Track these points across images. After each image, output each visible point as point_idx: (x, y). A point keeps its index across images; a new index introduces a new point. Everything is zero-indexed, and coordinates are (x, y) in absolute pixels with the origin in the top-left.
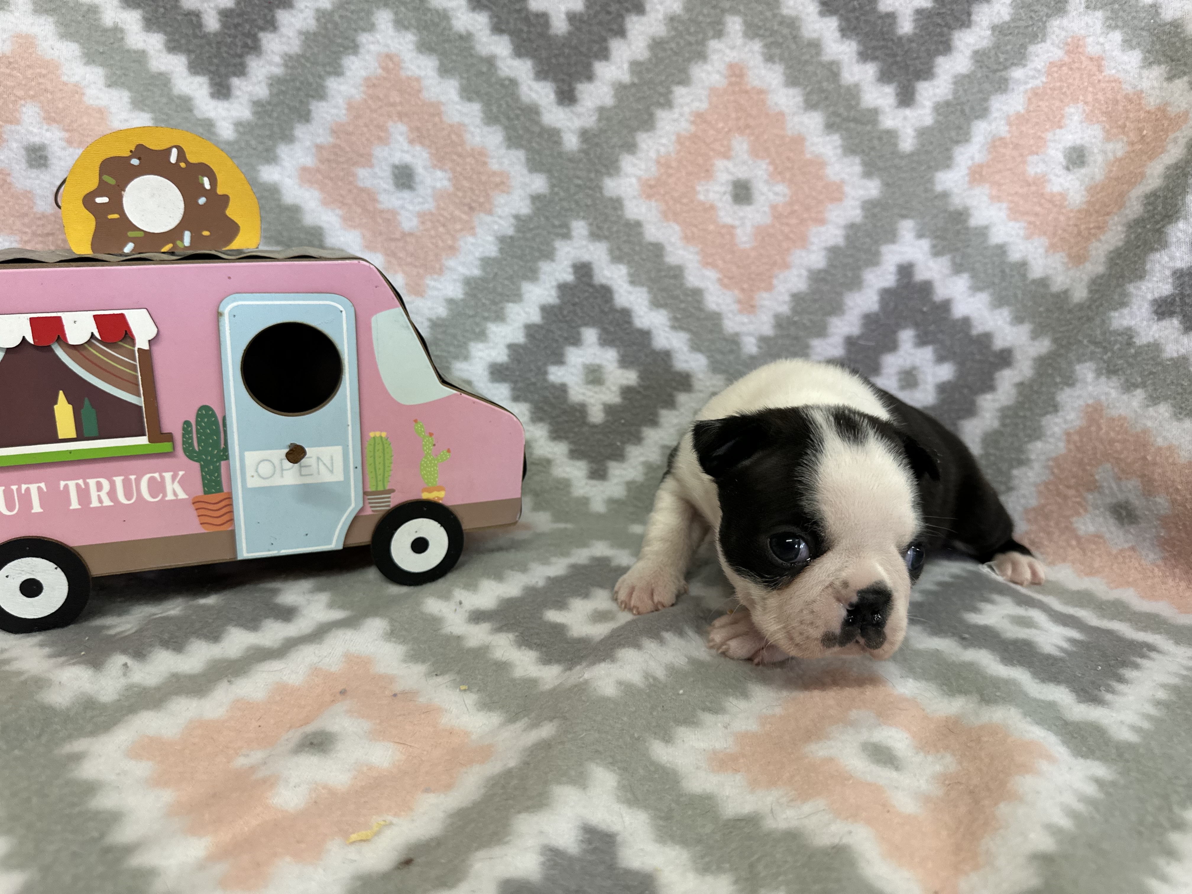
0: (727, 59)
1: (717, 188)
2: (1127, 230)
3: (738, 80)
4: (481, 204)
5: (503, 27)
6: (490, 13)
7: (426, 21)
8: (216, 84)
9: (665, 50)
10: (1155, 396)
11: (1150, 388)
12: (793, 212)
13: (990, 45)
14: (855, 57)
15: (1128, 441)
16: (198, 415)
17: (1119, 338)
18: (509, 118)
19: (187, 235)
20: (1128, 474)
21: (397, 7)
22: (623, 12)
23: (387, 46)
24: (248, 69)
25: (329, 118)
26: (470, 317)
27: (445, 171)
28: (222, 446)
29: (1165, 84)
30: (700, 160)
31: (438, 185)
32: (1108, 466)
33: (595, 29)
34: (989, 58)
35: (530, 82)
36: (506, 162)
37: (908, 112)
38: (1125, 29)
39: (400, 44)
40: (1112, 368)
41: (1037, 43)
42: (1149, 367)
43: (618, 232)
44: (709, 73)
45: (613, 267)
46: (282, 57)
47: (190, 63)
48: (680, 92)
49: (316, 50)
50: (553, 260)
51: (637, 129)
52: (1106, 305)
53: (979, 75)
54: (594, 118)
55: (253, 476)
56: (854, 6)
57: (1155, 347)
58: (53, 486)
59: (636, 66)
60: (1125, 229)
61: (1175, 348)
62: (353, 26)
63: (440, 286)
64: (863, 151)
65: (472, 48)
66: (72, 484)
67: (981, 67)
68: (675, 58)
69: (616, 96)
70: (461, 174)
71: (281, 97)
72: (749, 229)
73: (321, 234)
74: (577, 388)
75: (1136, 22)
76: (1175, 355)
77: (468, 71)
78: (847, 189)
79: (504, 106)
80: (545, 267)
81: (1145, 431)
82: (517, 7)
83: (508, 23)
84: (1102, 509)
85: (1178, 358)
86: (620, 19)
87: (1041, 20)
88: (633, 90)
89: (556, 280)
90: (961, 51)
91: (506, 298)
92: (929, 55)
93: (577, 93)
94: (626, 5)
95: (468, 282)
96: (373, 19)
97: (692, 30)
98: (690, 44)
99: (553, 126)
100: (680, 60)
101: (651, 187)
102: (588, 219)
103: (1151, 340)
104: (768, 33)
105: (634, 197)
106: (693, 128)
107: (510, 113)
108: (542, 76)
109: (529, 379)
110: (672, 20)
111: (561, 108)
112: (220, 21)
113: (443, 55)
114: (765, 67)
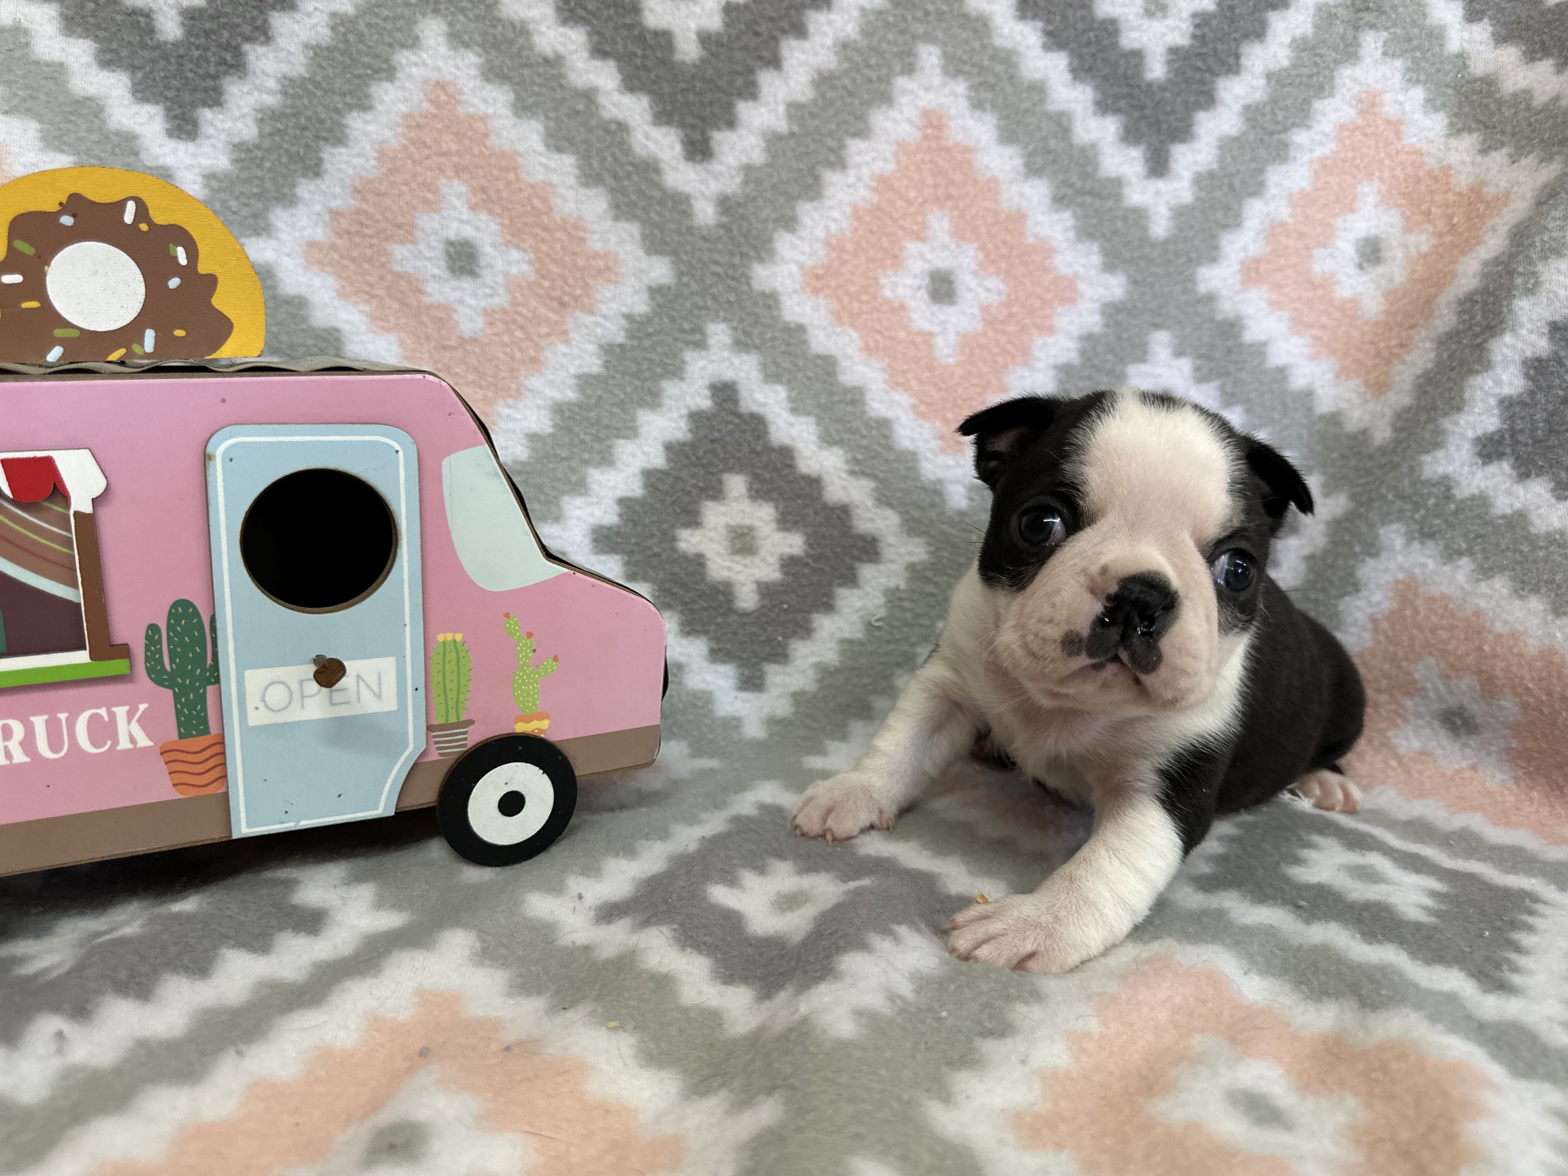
0: (921, 104)
1: (909, 281)
2: (1437, 348)
3: (935, 132)
4: (576, 299)
5: (608, 49)
6: (589, 29)
7: (494, 36)
8: (176, 117)
9: (834, 88)
10: (1486, 566)
11: (1480, 556)
12: (1011, 316)
13: (1265, 98)
14: (1090, 108)
15: (1456, 626)
17: (1434, 490)
18: (615, 177)
19: (149, 336)
20: (1458, 670)
21: (453, 14)
22: (777, 34)
23: (439, 70)
24: (227, 97)
25: (350, 171)
26: (563, 459)
27: (524, 250)
29: (1479, 158)
30: (885, 242)
31: (514, 270)
32: (1431, 661)
33: (739, 55)
34: (1264, 115)
35: (646, 127)
36: (613, 239)
37: (1160, 184)
38: (1429, 85)
39: (457, 67)
40: (1426, 530)
41: (1325, 98)
42: (1476, 527)
43: (772, 339)
44: (895, 122)
45: (766, 388)
46: (278, 81)
47: (134, 84)
48: (855, 147)
49: (330, 72)
50: (681, 379)
51: (799, 197)
52: (1414, 446)
53: (1252, 138)
54: (738, 180)
56: (1089, 38)
57: (1481, 501)
59: (795, 110)
60: (1435, 346)
61: (1507, 501)
62: (387, 39)
63: (518, 416)
64: (1104, 236)
65: (561, 76)
67: (1254, 127)
68: (848, 100)
69: (767, 150)
70: (547, 255)
71: (277, 139)
72: (952, 338)
73: (338, 340)
74: (718, 560)
75: (1440, 76)
76: (1509, 511)
77: (556, 109)
78: (1082, 286)
79: (610, 159)
80: (670, 388)
81: (1478, 613)
82: (628, 21)
83: (614, 42)
84: (1428, 719)
85: (1513, 516)
86: (773, 43)
87: (1327, 68)
88: (792, 143)
89: (688, 406)
90: (1228, 106)
91: (615, 432)
92: (1186, 108)
93: (713, 143)
94: (781, 24)
95: (559, 409)
96: (417, 30)
97: (873, 61)
98: (870, 81)
99: (680, 189)
100: (857, 102)
101: (818, 277)
102: (731, 321)
103: (1476, 492)
104: (975, 70)
105: (795, 292)
106: (875, 199)
107: (618, 169)
108: (664, 118)
109: (650, 548)
110: (845, 47)
111: (690, 164)
112: (183, 24)
113: (520, 85)
114: (972, 117)
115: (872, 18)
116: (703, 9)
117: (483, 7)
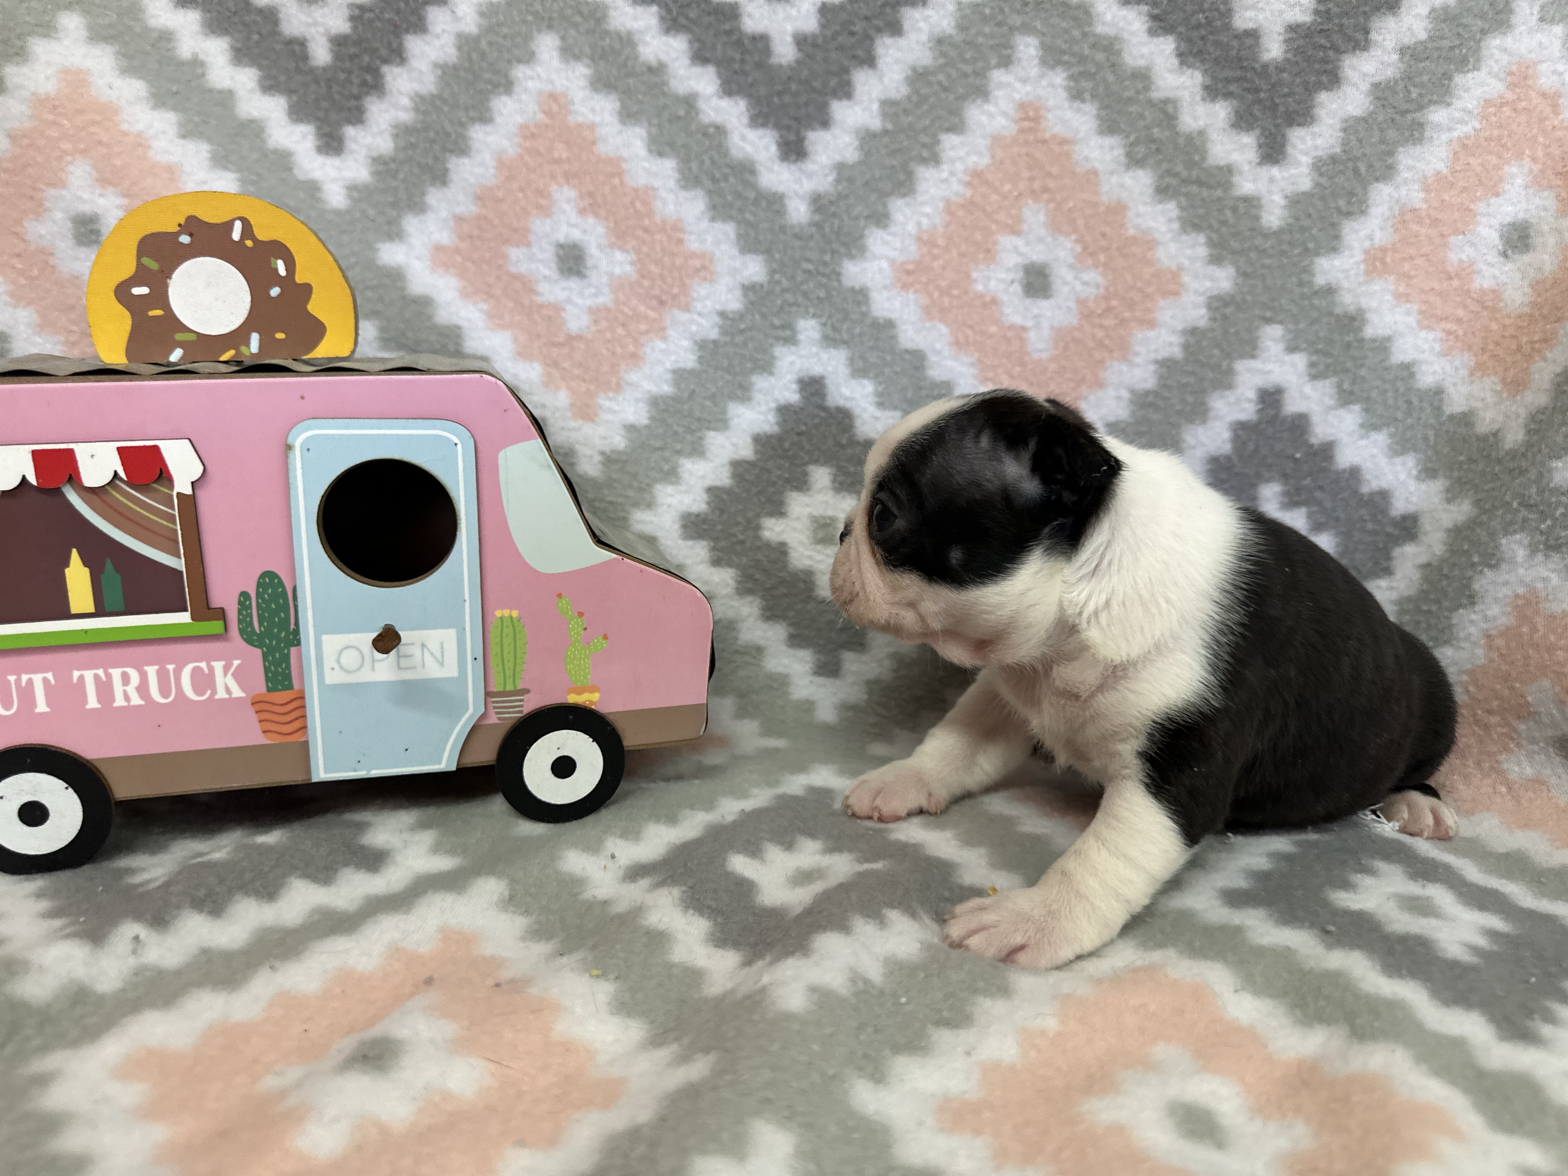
0: (1017, 96)
1: (1003, 276)
3: (1032, 124)
4: (674, 297)
5: (708, 55)
6: (690, 36)
7: (603, 48)
8: (324, 135)
9: (930, 84)
12: (1109, 309)
13: (1398, 75)
14: (1198, 92)
16: (259, 585)
18: (714, 180)
19: (255, 338)
21: (565, 29)
22: (872, 33)
23: (552, 82)
24: (368, 115)
25: (472, 180)
26: (657, 449)
27: (627, 252)
28: (292, 627)
30: (978, 236)
31: (618, 271)
33: (833, 55)
34: (1396, 93)
35: (743, 130)
36: (709, 239)
37: (1275, 171)
39: (568, 79)
41: (1468, 71)
43: (861, 335)
44: (991, 116)
45: (854, 383)
46: (411, 99)
47: (290, 106)
48: (949, 142)
50: (771, 374)
51: (890, 194)
53: (1381, 118)
54: (831, 179)
55: (333, 669)
56: (1198, 19)
58: (63, 676)
59: (889, 107)
62: (506, 56)
63: (617, 408)
64: (1210, 226)
65: (665, 83)
66: (89, 675)
67: (1383, 106)
68: (943, 96)
69: (861, 147)
70: (648, 256)
71: (409, 152)
72: (1046, 332)
73: (458, 336)
74: (801, 549)
77: (659, 116)
78: (1186, 279)
79: (707, 162)
80: (760, 382)
82: (727, 27)
83: (714, 48)
86: (868, 42)
87: (1472, 38)
88: (886, 140)
89: (776, 400)
90: (1355, 85)
91: (706, 424)
92: (1307, 89)
93: (806, 143)
94: (876, 22)
95: (655, 402)
96: (533, 46)
97: (968, 56)
98: (965, 75)
99: (774, 189)
100: (952, 98)
101: (908, 273)
102: (820, 317)
104: (1074, 60)
105: (886, 287)
106: (968, 193)
107: (716, 172)
108: (760, 121)
109: (735, 536)
110: (940, 42)
111: (785, 164)
112: (331, 50)
113: (625, 93)
114: (1071, 107)
115: (968, 12)
116: (799, 12)
117: (592, 22)
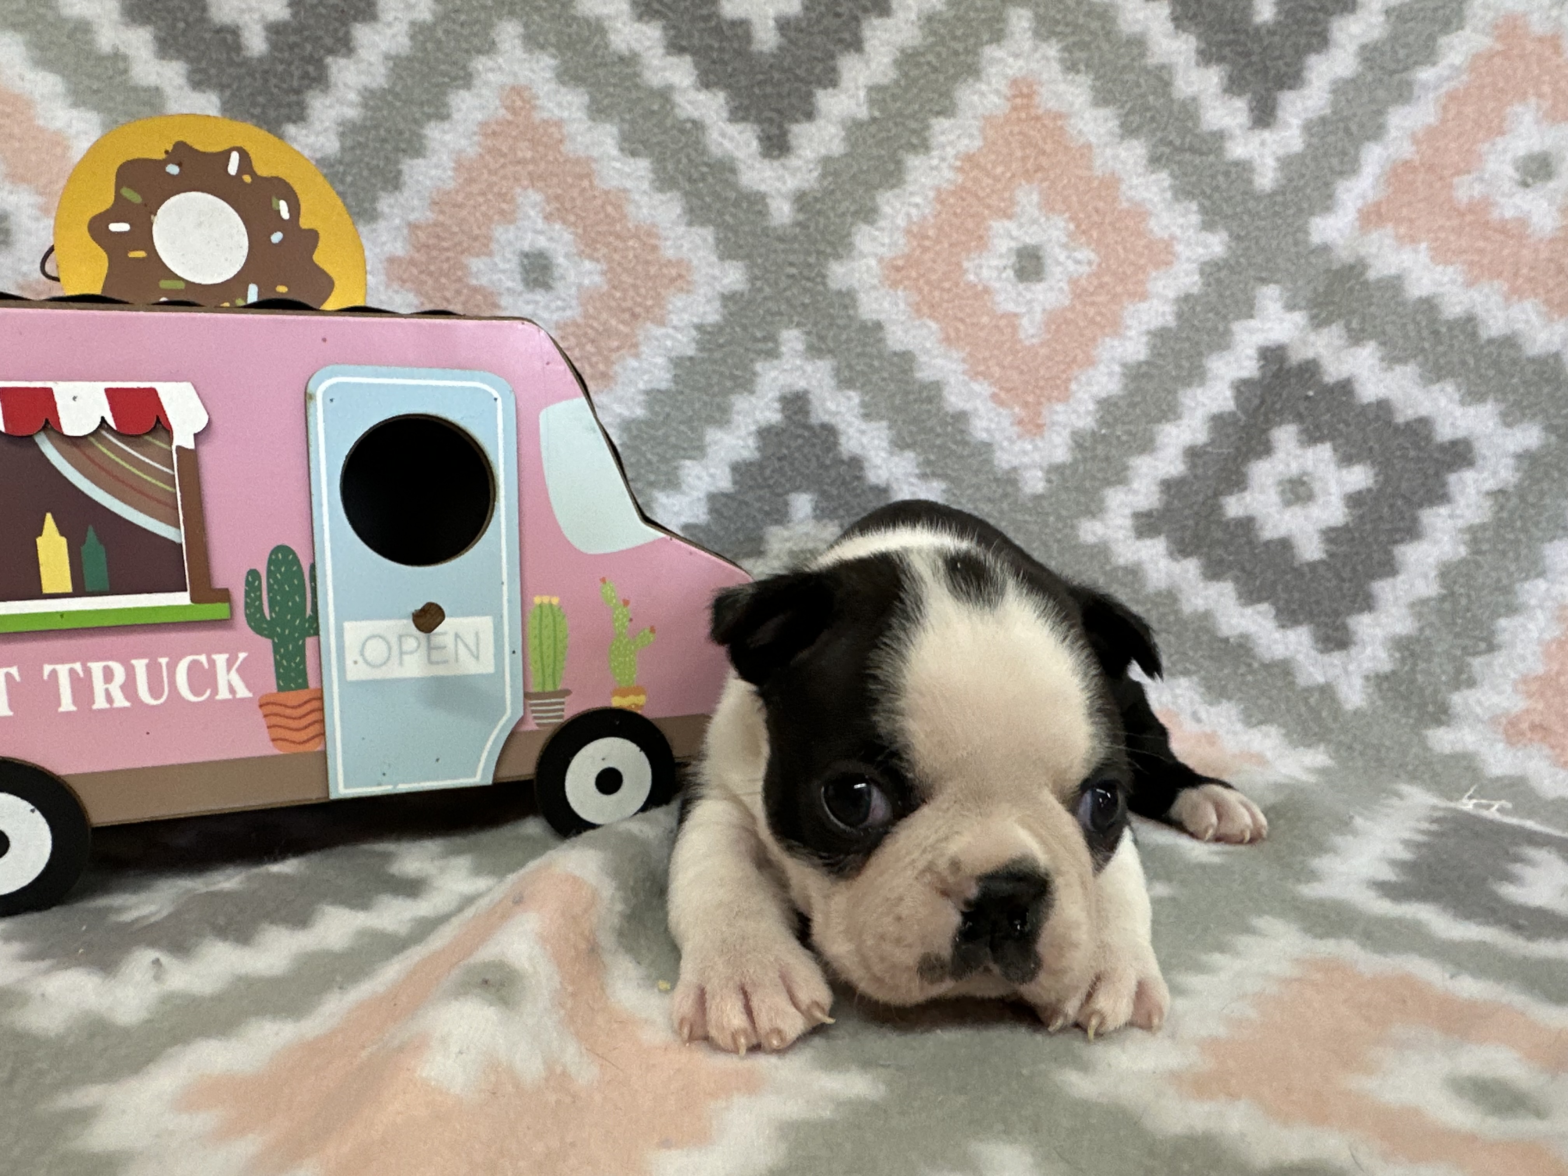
0: (1010, 72)
1: (995, 262)
3: (1025, 102)
5: (684, 44)
6: (665, 23)
7: (570, 35)
9: (918, 65)
12: (1101, 286)
13: (1384, 36)
16: (270, 562)
18: (689, 180)
19: (252, 287)
21: (528, 15)
22: (860, 14)
23: (515, 74)
24: (310, 112)
25: (428, 184)
27: (597, 260)
28: (309, 612)
30: (971, 223)
31: (586, 281)
33: (818, 40)
34: (1383, 54)
35: (721, 125)
36: (686, 245)
37: (1265, 135)
39: (533, 70)
41: (1451, 32)
43: (848, 341)
44: (983, 94)
45: (839, 395)
46: (359, 93)
47: (224, 103)
48: (939, 126)
49: (409, 82)
50: (752, 392)
51: (880, 185)
53: (1369, 79)
54: (815, 174)
55: (356, 662)
58: (31, 672)
59: (876, 93)
62: (464, 45)
64: (1203, 193)
65: (638, 75)
66: (63, 670)
67: (1371, 67)
68: (933, 76)
69: (847, 138)
70: (620, 264)
71: (358, 153)
72: (1038, 316)
77: (630, 111)
78: (1179, 248)
79: (684, 162)
82: (705, 12)
83: (691, 36)
86: (855, 24)
88: (873, 128)
90: (1343, 46)
92: (1297, 52)
93: (790, 137)
94: (863, 2)
96: (493, 34)
97: (959, 33)
98: (956, 53)
99: (755, 188)
100: (941, 78)
101: (897, 269)
102: (804, 325)
105: (873, 287)
106: (960, 179)
107: (693, 172)
108: (741, 114)
110: (929, 20)
111: (767, 161)
112: (268, 39)
113: (594, 86)
114: (1065, 81)
117: (558, 7)
